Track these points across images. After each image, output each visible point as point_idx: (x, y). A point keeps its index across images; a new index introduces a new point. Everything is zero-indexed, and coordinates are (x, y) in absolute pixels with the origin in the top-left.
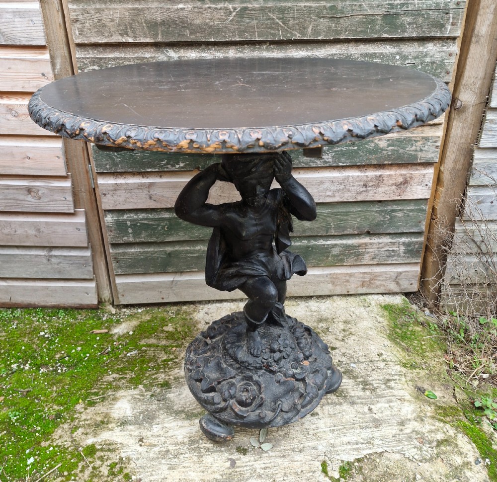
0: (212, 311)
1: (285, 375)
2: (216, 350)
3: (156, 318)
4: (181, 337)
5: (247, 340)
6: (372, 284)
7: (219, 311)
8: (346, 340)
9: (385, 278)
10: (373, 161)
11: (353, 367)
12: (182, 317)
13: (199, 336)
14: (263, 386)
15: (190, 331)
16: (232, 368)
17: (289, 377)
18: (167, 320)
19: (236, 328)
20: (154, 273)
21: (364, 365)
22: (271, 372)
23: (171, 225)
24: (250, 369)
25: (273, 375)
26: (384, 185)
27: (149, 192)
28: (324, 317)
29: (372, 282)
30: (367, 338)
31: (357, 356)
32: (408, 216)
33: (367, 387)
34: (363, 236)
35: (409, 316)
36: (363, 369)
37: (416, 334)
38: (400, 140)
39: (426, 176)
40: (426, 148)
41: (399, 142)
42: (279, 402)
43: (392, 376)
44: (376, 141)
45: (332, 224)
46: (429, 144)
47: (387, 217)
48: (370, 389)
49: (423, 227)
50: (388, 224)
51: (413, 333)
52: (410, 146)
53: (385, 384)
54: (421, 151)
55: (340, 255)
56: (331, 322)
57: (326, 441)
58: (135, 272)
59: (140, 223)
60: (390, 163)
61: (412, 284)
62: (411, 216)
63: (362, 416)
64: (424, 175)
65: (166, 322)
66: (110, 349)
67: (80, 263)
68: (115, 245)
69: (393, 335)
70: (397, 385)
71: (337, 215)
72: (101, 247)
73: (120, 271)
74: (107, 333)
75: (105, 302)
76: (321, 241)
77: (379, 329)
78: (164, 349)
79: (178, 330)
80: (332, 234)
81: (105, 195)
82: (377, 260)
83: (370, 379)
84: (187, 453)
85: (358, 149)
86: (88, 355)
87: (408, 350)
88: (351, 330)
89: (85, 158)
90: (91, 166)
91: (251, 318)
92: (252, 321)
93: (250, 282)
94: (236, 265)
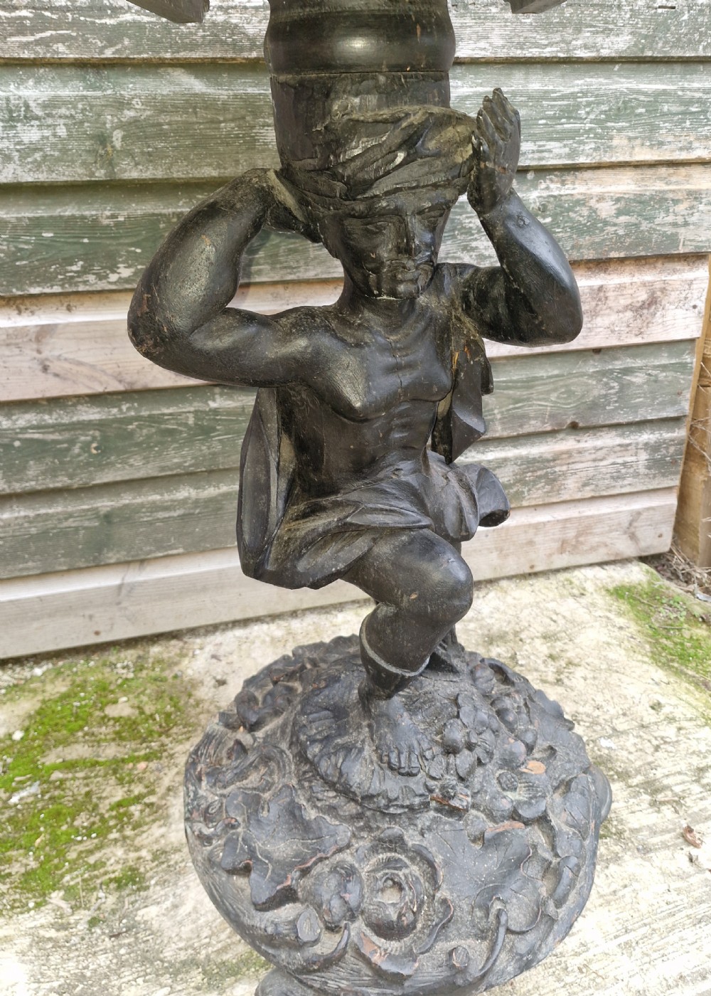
0: (229, 649)
1: (491, 816)
2: (273, 764)
3: (83, 687)
5: (370, 726)
6: (582, 543)
7: (244, 647)
8: (566, 681)
9: (607, 529)
10: (585, 251)
11: (609, 748)
12: (153, 674)
13: (215, 725)
14: (438, 860)
15: (179, 710)
16: (337, 817)
17: (503, 818)
18: (112, 687)
19: (326, 692)
20: (69, 571)
21: (632, 740)
22: (455, 812)
23: (105, 438)
24: (393, 816)
25: (460, 818)
26: (608, 311)
27: (39, 352)
29: (581, 539)
30: (609, 669)
31: (607, 717)
32: (656, 381)
33: (660, 797)
34: (561, 436)
35: (671, 606)
36: (633, 749)
37: (703, 644)
38: (643, 198)
39: (694, 286)
40: (694, 219)
41: (640, 202)
42: (497, 906)
43: (705, 757)
44: (593, 203)
45: (496, 411)
46: (702, 207)
47: (613, 388)
48: (668, 802)
49: (686, 406)
50: (616, 402)
51: (697, 644)
52: (662, 214)
53: (698, 781)
54: (686, 224)
55: (514, 484)
56: (515, 642)
57: (621, 984)
58: (17, 574)
59: (19, 439)
60: (622, 255)
61: (660, 536)
62: (662, 382)
63: (680, 884)
64: (690, 283)
65: (112, 692)
69: (660, 655)
71: (508, 388)
76: (473, 454)
77: (626, 643)
78: (115, 770)
79: (147, 711)
80: (497, 435)
82: (593, 487)
83: (659, 773)
85: (555, 223)
87: (705, 685)
88: (568, 655)
91: (388, 661)
92: (393, 670)
93: (385, 549)
94: (337, 505)
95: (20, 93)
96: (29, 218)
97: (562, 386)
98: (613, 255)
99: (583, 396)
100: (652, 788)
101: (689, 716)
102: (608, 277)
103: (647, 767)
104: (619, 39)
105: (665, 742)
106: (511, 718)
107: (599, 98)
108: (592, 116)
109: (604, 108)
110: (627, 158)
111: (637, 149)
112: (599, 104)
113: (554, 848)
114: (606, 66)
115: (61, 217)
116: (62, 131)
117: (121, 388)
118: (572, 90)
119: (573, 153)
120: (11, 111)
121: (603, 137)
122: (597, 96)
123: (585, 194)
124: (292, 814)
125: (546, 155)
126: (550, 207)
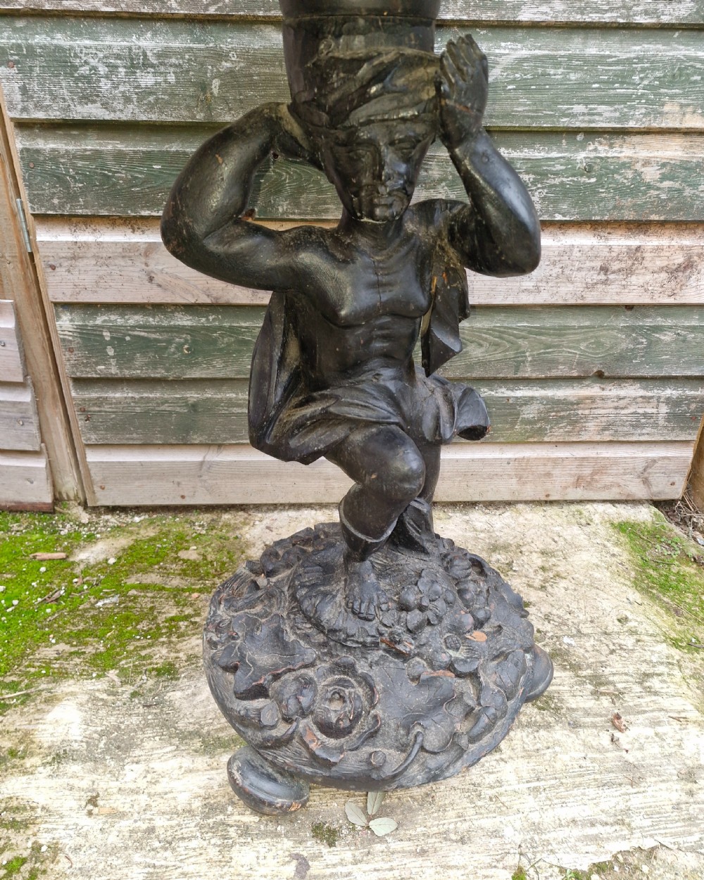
0: (280, 524)
1: (431, 663)
2: (274, 600)
3: (167, 535)
4: (213, 571)
5: (346, 580)
6: (597, 481)
7: (292, 524)
8: (549, 589)
9: (622, 471)
10: (626, 213)
11: (569, 645)
12: (220, 533)
13: (242, 569)
14: (379, 687)
15: (232, 561)
16: (309, 642)
17: (441, 668)
18: (188, 538)
19: (323, 553)
20: (163, 445)
21: (592, 641)
22: (399, 655)
23: (194, 342)
24: (349, 648)
25: (405, 661)
26: (643, 271)
27: (147, 265)
28: (501, 541)
29: (596, 477)
30: (591, 585)
31: (576, 621)
32: (684, 341)
33: (602, 689)
34: (587, 383)
35: (669, 545)
36: (590, 649)
37: (687, 579)
38: (690, 165)
41: (686, 169)
42: (418, 729)
43: (654, 666)
44: (638, 167)
45: (527, 354)
47: (642, 343)
48: (608, 694)
50: (643, 356)
51: (681, 578)
53: (641, 683)
55: (539, 420)
56: (515, 553)
58: (125, 442)
59: (129, 335)
60: (662, 218)
61: (673, 484)
62: (690, 342)
63: (598, 756)
65: (187, 541)
66: (62, 592)
67: (10, 418)
68: (80, 382)
69: (642, 581)
70: (665, 685)
71: (541, 334)
72: (52, 385)
73: (93, 438)
74: (63, 559)
75: (69, 499)
76: (503, 390)
77: (614, 567)
78: (176, 595)
79: (209, 559)
80: (527, 375)
81: (53, 268)
82: (611, 432)
83: (607, 671)
84: (196, 837)
85: (599, 183)
86: (15, 602)
87: (676, 612)
88: (559, 569)
89: (6, 182)
90: (21, 202)
91: (356, 528)
92: (360, 535)
93: (358, 437)
94: (324, 397)
95: (140, 44)
96: (143, 152)
97: (592, 337)
98: (654, 217)
99: (612, 348)
100: (598, 681)
101: (651, 632)
102: (648, 239)
103: (599, 664)
104: (681, 6)
105: (621, 649)
106: (468, 596)
107: (654, 63)
108: (646, 82)
109: (658, 74)
110: (677, 125)
111: (688, 116)
112: (654, 70)
113: (479, 698)
114: (666, 33)
115: (168, 152)
116: (172, 78)
117: (208, 301)
118: (628, 55)
119: (624, 118)
120: (132, 59)
121: (654, 104)
122: (652, 62)
123: (631, 158)
124: (277, 635)
125: (597, 118)
126: (596, 167)
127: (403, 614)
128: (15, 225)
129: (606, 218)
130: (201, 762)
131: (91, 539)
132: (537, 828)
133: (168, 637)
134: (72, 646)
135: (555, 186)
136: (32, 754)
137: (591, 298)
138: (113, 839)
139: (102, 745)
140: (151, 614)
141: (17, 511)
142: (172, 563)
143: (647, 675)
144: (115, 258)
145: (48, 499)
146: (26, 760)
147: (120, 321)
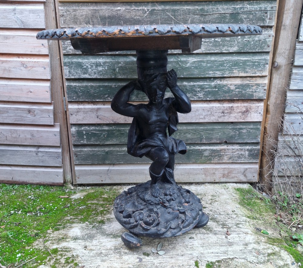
1: (173, 210)
3: (97, 191)
4: (112, 200)
5: (151, 189)
6: (230, 176)
8: (213, 204)
9: (237, 172)
10: (227, 97)
11: (216, 217)
12: (113, 191)
14: (160, 214)
16: (142, 205)
17: (176, 210)
20: (97, 164)
21: (224, 216)
22: (165, 207)
23: (108, 134)
24: (152, 205)
25: (166, 209)
26: (234, 113)
27: (97, 113)
28: (199, 193)
29: (229, 174)
30: (226, 203)
31: (219, 211)
32: (250, 132)
33: (225, 227)
35: (253, 195)
36: (223, 218)
37: (257, 203)
38: (243, 85)
39: (259, 108)
40: (258, 90)
41: (242, 86)
42: (169, 223)
43: (241, 222)
44: (229, 86)
45: (204, 136)
46: (260, 88)
47: (237, 133)
49: (259, 140)
50: (238, 137)
51: (255, 203)
52: (248, 89)
53: (236, 225)
54: (256, 92)
55: (209, 156)
56: (204, 196)
57: (198, 251)
58: (86, 163)
59: (91, 132)
60: (237, 99)
61: (254, 177)
62: (251, 132)
63: (221, 240)
64: (258, 107)
65: (103, 193)
66: (69, 205)
67: (54, 156)
68: (76, 146)
69: (242, 203)
70: (243, 226)
71: (207, 130)
72: (67, 147)
73: (77, 162)
74: (68, 198)
75: (68, 182)
76: (198, 147)
77: (233, 199)
78: (102, 205)
79: (111, 197)
80: (204, 142)
81: (72, 115)
82: (232, 160)
83: (227, 223)
84: (113, 254)
85: (219, 90)
86: (56, 208)
87: (251, 210)
88: (216, 199)
89: (62, 93)
90: (65, 98)
91: (153, 173)
95: (99, 61)
96: (98, 85)
97: (222, 131)
98: (235, 98)
99: (228, 134)
100: (224, 225)
101: (241, 214)
102: (234, 104)
103: (224, 221)
104: (234, 48)
105: (232, 218)
106: (184, 196)
107: (230, 61)
108: (228, 66)
109: (231, 64)
110: (238, 75)
111: (240, 73)
112: (229, 63)
113: (186, 218)
114: (232, 54)
115: (104, 85)
116: (106, 68)
117: (113, 123)
118: (222, 60)
119: (223, 74)
120: (97, 64)
121: (231, 70)
122: (229, 61)
123: (226, 84)
124: (133, 204)
125: (216, 74)
126: (217, 86)
127: (166, 196)
128: (63, 104)
129: (222, 99)
130: (113, 240)
131: (75, 193)
132: (202, 254)
133: (101, 215)
134: (74, 217)
135: (206, 91)
136: (68, 238)
137: (220, 120)
138: (91, 254)
139: (86, 237)
140: (96, 210)
141: (52, 186)
142: (100, 198)
143: (238, 224)
144: (89, 112)
145: (62, 182)
146: (67, 239)
147: (88, 129)
